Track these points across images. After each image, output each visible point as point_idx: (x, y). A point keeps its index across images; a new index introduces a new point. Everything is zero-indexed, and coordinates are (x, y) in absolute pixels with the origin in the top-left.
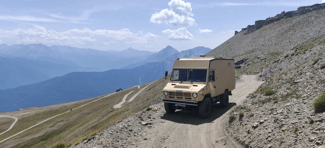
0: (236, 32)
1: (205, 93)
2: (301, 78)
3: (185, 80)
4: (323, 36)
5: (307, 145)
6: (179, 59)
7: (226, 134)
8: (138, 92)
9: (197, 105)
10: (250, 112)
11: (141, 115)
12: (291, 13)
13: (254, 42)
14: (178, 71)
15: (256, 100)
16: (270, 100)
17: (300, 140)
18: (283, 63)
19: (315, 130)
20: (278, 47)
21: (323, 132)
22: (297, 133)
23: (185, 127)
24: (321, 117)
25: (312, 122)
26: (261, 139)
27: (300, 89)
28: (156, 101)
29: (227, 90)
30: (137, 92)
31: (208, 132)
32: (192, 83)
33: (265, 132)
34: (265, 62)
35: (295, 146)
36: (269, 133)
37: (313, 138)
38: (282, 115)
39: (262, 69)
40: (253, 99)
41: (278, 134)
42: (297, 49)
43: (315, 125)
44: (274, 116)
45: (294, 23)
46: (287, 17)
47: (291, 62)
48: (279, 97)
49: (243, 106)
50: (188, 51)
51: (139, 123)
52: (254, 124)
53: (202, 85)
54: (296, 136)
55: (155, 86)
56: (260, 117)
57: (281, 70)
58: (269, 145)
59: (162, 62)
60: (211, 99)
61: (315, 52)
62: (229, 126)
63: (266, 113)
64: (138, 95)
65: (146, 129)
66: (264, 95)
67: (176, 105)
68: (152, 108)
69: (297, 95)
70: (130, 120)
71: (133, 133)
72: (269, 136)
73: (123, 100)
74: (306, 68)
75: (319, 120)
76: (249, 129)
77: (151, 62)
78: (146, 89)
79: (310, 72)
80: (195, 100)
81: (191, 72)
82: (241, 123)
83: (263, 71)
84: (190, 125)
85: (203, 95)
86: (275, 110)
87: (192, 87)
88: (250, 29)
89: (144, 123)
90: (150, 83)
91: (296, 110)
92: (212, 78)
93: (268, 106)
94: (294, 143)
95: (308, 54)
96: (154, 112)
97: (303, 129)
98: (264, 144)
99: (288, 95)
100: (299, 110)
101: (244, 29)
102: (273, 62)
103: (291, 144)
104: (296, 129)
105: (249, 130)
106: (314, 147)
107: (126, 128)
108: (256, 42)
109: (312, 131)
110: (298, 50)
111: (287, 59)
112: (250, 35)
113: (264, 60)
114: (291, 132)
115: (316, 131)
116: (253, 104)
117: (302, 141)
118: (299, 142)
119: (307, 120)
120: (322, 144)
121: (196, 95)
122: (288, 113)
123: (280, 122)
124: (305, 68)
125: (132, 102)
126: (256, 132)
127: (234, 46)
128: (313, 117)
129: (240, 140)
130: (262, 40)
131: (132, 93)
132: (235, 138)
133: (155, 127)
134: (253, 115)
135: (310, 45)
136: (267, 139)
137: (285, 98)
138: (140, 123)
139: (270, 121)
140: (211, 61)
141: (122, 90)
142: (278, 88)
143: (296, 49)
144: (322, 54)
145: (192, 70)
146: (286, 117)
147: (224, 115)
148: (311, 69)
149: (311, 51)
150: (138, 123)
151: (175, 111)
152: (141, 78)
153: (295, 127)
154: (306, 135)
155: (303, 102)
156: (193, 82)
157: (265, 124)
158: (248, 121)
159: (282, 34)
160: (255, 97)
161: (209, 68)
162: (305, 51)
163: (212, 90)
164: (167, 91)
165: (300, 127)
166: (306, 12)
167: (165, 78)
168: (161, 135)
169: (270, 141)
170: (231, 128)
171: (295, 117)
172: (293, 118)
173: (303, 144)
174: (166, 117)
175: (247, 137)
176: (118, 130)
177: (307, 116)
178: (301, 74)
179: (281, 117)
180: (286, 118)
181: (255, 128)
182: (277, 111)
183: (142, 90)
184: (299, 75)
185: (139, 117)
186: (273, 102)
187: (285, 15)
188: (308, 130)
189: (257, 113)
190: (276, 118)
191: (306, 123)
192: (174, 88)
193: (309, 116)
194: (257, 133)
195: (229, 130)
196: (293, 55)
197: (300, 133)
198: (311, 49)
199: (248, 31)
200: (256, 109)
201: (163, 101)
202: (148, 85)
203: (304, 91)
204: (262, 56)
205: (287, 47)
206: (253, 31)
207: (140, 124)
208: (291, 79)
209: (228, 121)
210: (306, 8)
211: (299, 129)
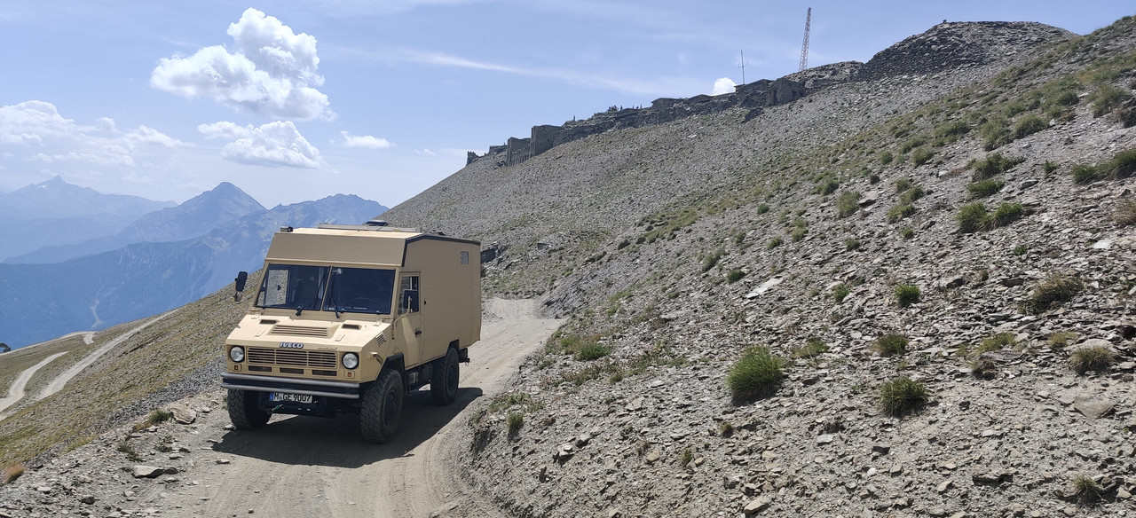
0: (472, 158)
1: (387, 352)
2: (679, 308)
3: (314, 305)
4: (718, 192)
5: (721, 500)
6: (291, 229)
7: (465, 489)
8: (86, 359)
9: (357, 396)
10: (541, 412)
11: (127, 439)
12: (634, 114)
13: (527, 193)
14: (284, 274)
15: (554, 373)
16: (598, 373)
17: (700, 485)
18: (615, 263)
19: (739, 455)
20: (598, 215)
21: (761, 458)
22: (690, 468)
23: (311, 477)
24: (751, 415)
25: (728, 432)
26: (586, 495)
27: (679, 339)
28: (166, 391)
29: (454, 344)
30: (79, 359)
31: (399, 490)
32: (338, 317)
33: (595, 473)
34: (561, 258)
35: (686, 505)
36: (608, 473)
37: (735, 478)
38: (641, 416)
39: (554, 280)
40: (544, 371)
41: (637, 474)
42: (653, 225)
43: (737, 439)
44: (618, 419)
45: (643, 144)
46: (624, 126)
47: (638, 261)
48: (624, 365)
49: (515, 394)
50: (301, 207)
51: (123, 469)
52: (559, 448)
53: (375, 323)
54: (687, 475)
55: (161, 335)
56: (577, 425)
57: (609, 285)
58: (612, 512)
59: (196, 244)
60: (405, 374)
61: (701, 234)
62: (473, 463)
63: (593, 413)
64: (84, 371)
65: (156, 490)
66: (575, 359)
67: (276, 400)
68: (174, 412)
69: (673, 357)
70: (81, 461)
71: (101, 509)
72: (610, 484)
73: (11, 391)
74: (686, 278)
75: (746, 423)
76: (543, 467)
77: (149, 240)
78: (124, 344)
79: (699, 289)
80: (349, 377)
81: (335, 276)
82: (515, 449)
83: (555, 287)
84: (327, 471)
85: (378, 360)
86: (618, 401)
87: (340, 331)
88: (514, 152)
89: (143, 469)
90: (137, 321)
91: (679, 399)
92: (412, 301)
93: (596, 390)
94: (684, 498)
95: (683, 240)
96: (183, 427)
97: (706, 454)
98: (596, 509)
99: (647, 357)
100: (689, 398)
101: (495, 150)
102: (586, 259)
103: (675, 500)
104: (686, 454)
105: (546, 468)
106: (740, 502)
107: (69, 493)
108: (533, 195)
109: (730, 458)
110: (656, 225)
111: (625, 253)
112: (516, 170)
113: (557, 254)
114: (671, 464)
115: (740, 458)
116: (547, 385)
117: (705, 488)
118: (697, 494)
119: (715, 427)
120: (762, 491)
121: (353, 360)
122: (659, 409)
123: (640, 438)
124: (683, 280)
125: (53, 398)
126: (569, 472)
127: (464, 201)
128: (729, 416)
129: (517, 503)
130: (553, 188)
131: (55, 360)
132: (498, 500)
133: (195, 482)
134: (554, 421)
135: (686, 214)
136: (603, 492)
137: (642, 364)
138: (128, 470)
139: (608, 435)
140: (408, 241)
141: (9, 350)
142: (614, 337)
143: (648, 221)
144: (722, 242)
145: (339, 271)
146: (656, 420)
147: (446, 429)
148: (701, 281)
149: (690, 231)
150: (115, 472)
151: (269, 423)
152: (98, 302)
153: (683, 447)
154: (716, 471)
155: (696, 375)
156: (342, 312)
157: (594, 445)
158: (537, 441)
159: (610, 176)
160: (549, 364)
161: (403, 265)
162: (673, 230)
163: (408, 342)
164: (242, 347)
165: (698, 449)
166: (674, 116)
167: (236, 297)
168: (220, 509)
169: (614, 498)
170: (479, 466)
171: (680, 420)
172: (674, 423)
173: (709, 496)
174: (232, 443)
175: (540, 493)
176: (33, 501)
177: (712, 414)
178: (677, 296)
179: (640, 423)
180: (655, 424)
181: (561, 460)
182: (625, 404)
183: (102, 350)
184: (670, 298)
185: (122, 449)
186: (607, 379)
187: (617, 119)
188: (718, 456)
189: (564, 414)
190: (627, 427)
191: (712, 434)
192: (269, 334)
193: (719, 415)
194: (572, 476)
195: (472, 475)
196: (641, 241)
197: (698, 465)
198: (691, 227)
199: (510, 156)
200: (559, 403)
201: (226, 385)
202: (132, 332)
203: (691, 347)
204: (552, 241)
205: (623, 217)
206: (526, 157)
207: (128, 476)
208: (649, 310)
209: (466, 447)
210: (675, 105)
211: (696, 455)
